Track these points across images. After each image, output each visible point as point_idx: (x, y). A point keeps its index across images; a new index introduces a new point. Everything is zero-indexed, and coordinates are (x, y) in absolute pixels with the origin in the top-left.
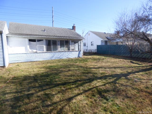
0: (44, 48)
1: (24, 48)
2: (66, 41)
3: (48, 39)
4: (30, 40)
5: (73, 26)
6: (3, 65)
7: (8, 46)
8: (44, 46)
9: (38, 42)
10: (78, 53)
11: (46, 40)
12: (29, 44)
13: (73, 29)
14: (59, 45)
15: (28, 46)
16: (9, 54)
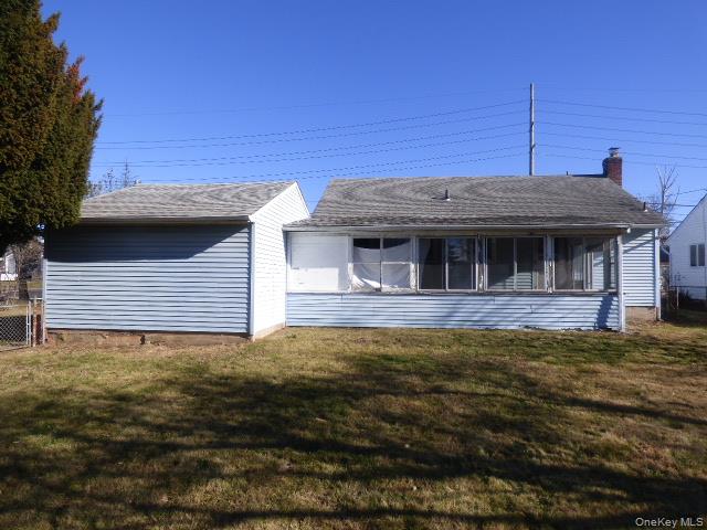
0: (412, 275)
1: (335, 272)
2: (521, 241)
3: (432, 234)
4: (359, 243)
5: (609, 156)
6: (244, 331)
7: (289, 266)
8: (412, 266)
9: (386, 250)
10: (596, 303)
11: (422, 240)
12: (356, 258)
13: (605, 175)
14: (481, 262)
15: (350, 266)
16: (288, 294)
